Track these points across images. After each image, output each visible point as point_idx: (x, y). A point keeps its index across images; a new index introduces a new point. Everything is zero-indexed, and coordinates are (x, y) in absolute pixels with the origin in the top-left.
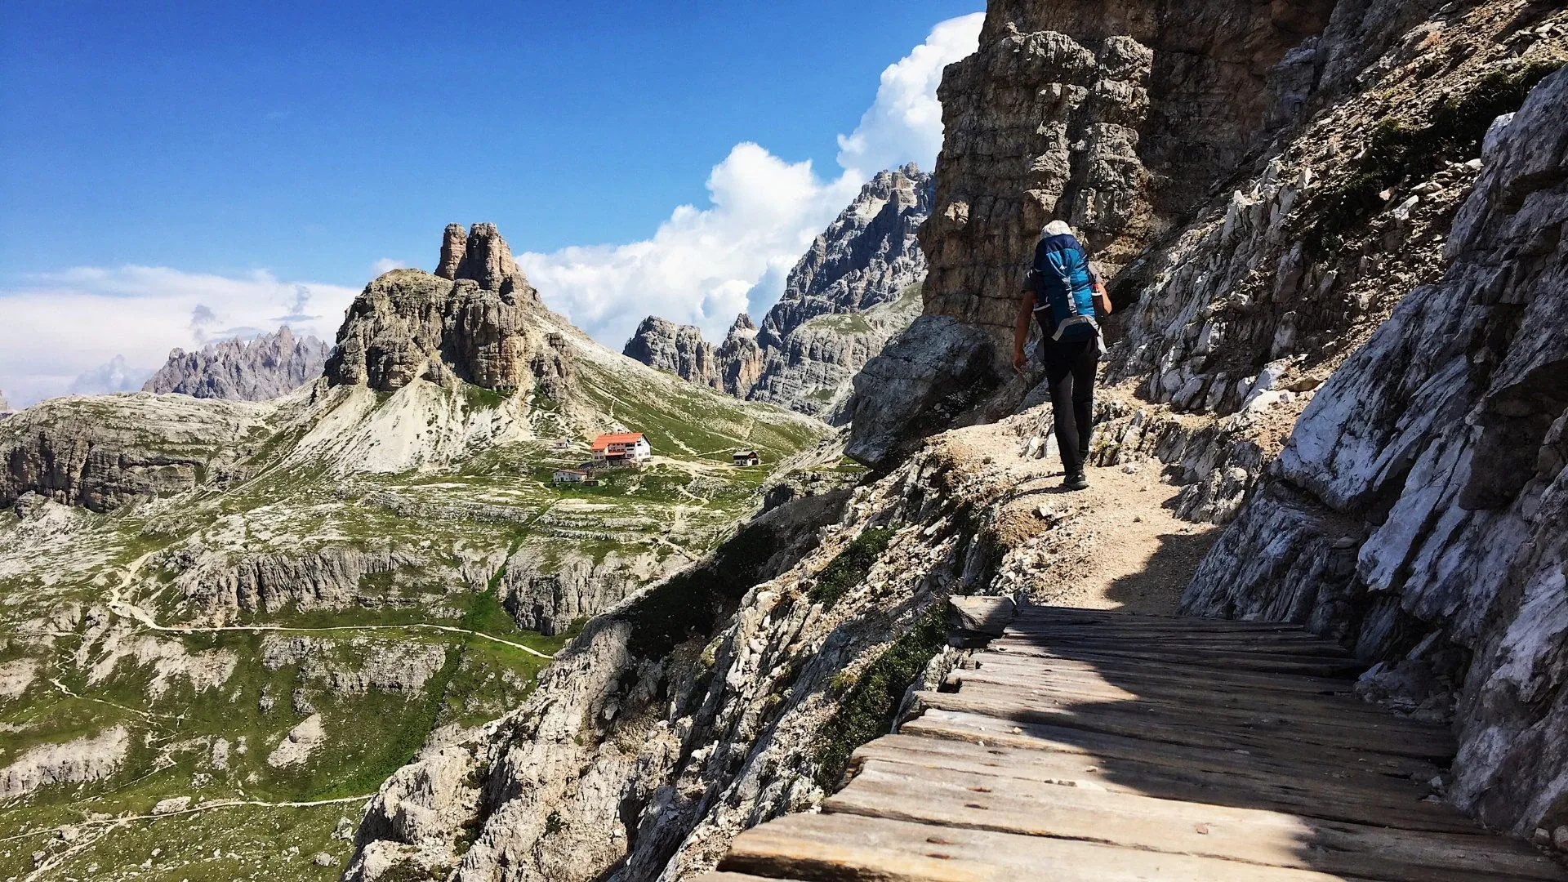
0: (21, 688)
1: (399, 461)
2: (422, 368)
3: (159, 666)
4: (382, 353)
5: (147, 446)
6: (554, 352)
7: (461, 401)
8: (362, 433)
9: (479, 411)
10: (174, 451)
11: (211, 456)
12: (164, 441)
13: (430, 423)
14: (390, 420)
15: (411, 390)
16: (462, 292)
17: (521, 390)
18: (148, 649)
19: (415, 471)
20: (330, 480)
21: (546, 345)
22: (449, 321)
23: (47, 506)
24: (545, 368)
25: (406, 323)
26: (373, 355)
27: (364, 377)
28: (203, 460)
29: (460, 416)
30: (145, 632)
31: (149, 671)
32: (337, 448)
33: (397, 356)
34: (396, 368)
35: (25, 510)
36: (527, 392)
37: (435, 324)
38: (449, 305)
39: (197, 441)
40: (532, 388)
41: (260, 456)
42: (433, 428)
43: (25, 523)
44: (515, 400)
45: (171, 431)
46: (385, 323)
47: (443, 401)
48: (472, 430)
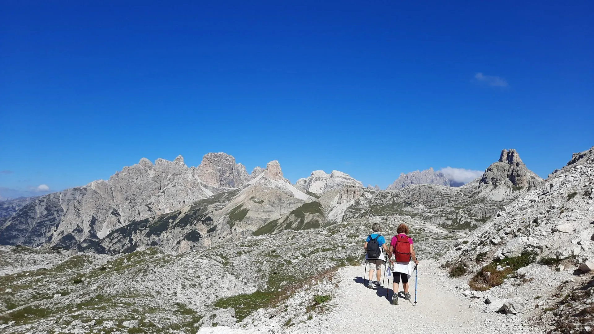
0: (451, 224)
1: (500, 199)
2: (503, 182)
3: (471, 222)
4: (494, 179)
5: (439, 194)
6: (533, 180)
7: (512, 189)
8: (492, 193)
9: (516, 191)
10: (443, 196)
11: (451, 197)
12: (442, 194)
13: (505, 192)
14: (497, 191)
15: (501, 186)
16: (512, 167)
17: (525, 187)
18: (469, 220)
19: (503, 201)
20: (486, 201)
21: (530, 179)
22: (509, 173)
23: (419, 204)
24: (531, 183)
25: (500, 173)
26: (493, 179)
27: (491, 183)
28: (449, 198)
29: (512, 192)
30: (467, 218)
31: (470, 223)
32: (487, 196)
33: (498, 180)
34: (498, 182)
35: (415, 205)
36: (526, 188)
37: (506, 173)
38: (509, 170)
39: (448, 194)
40: (527, 187)
41: (471, 196)
42: (506, 193)
43: (416, 207)
44: (524, 189)
45: (443, 192)
46: (495, 173)
47: (508, 188)
48: (514, 194)
